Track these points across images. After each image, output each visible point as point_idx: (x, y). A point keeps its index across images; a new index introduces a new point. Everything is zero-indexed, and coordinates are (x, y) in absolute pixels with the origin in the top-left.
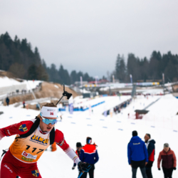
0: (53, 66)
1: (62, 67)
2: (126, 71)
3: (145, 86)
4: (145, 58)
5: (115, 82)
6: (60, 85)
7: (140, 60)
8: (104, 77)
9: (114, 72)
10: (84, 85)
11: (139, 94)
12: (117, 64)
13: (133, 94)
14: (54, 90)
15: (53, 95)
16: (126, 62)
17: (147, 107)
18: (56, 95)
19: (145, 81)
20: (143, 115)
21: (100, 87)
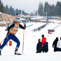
0: (7, 6)
1: (11, 7)
2: (43, 11)
3: (53, 19)
4: (53, 5)
5: (38, 16)
6: (11, 15)
7: (51, 6)
8: (32, 13)
9: (37, 11)
10: (23, 16)
11: (50, 22)
12: (39, 7)
13: (47, 22)
14: (8, 17)
15: (7, 20)
16: (44, 6)
17: (54, 29)
18: (9, 20)
19: (53, 16)
20: (52, 32)
21: (31, 18)
